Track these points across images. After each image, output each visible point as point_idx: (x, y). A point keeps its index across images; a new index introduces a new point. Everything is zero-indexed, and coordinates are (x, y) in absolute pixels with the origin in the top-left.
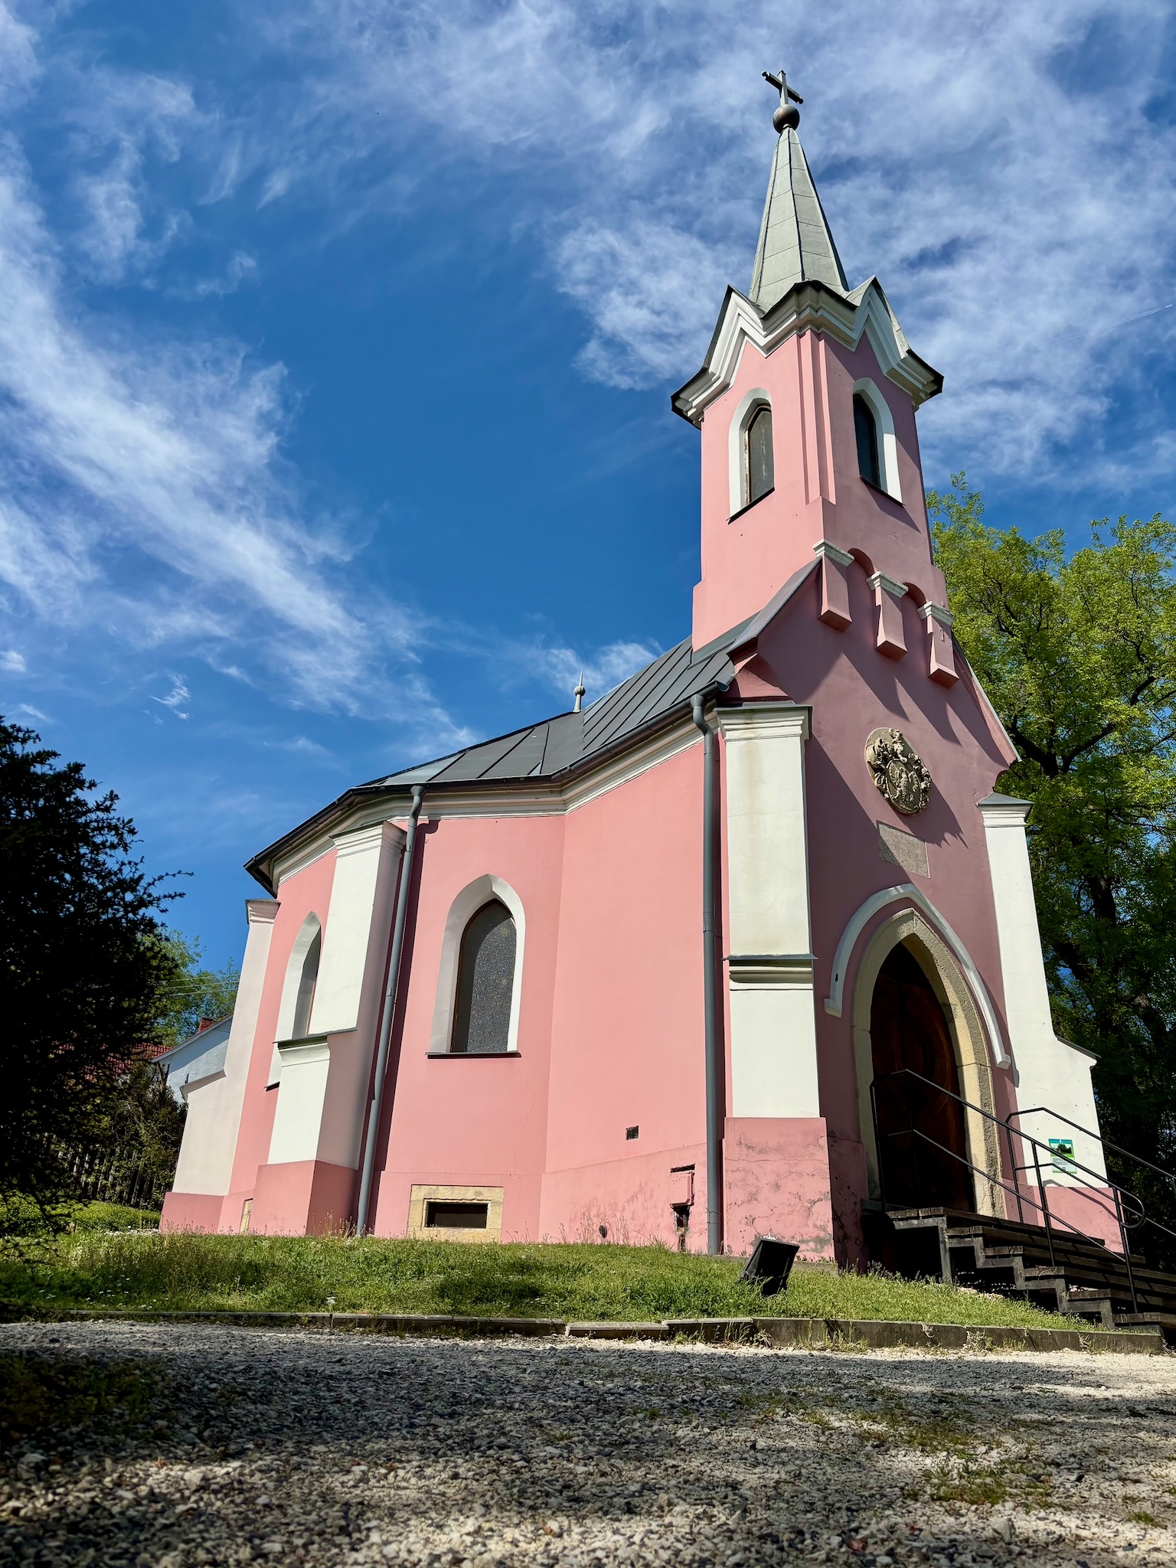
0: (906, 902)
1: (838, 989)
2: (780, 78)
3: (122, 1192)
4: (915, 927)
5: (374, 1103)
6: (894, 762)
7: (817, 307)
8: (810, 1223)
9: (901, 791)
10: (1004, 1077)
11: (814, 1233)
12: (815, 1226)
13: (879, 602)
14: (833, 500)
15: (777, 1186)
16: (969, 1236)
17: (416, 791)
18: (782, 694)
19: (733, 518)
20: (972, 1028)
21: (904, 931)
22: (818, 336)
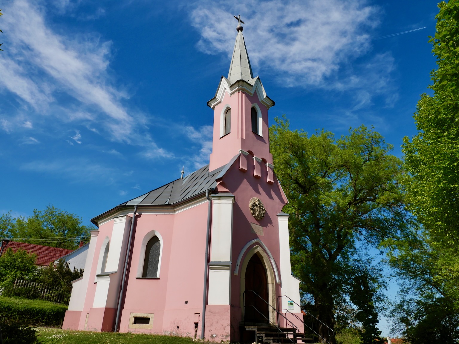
0: (257, 243)
1: (237, 269)
2: (239, 17)
3: (55, 299)
4: (259, 250)
5: (121, 291)
6: (256, 207)
7: (243, 86)
8: (225, 332)
9: (257, 214)
10: (278, 286)
11: (225, 334)
12: (226, 332)
13: (255, 164)
14: (244, 138)
15: (217, 322)
16: (262, 334)
17: (135, 207)
18: (228, 191)
19: (221, 138)
20: (271, 274)
21: (256, 251)
22: (243, 93)
